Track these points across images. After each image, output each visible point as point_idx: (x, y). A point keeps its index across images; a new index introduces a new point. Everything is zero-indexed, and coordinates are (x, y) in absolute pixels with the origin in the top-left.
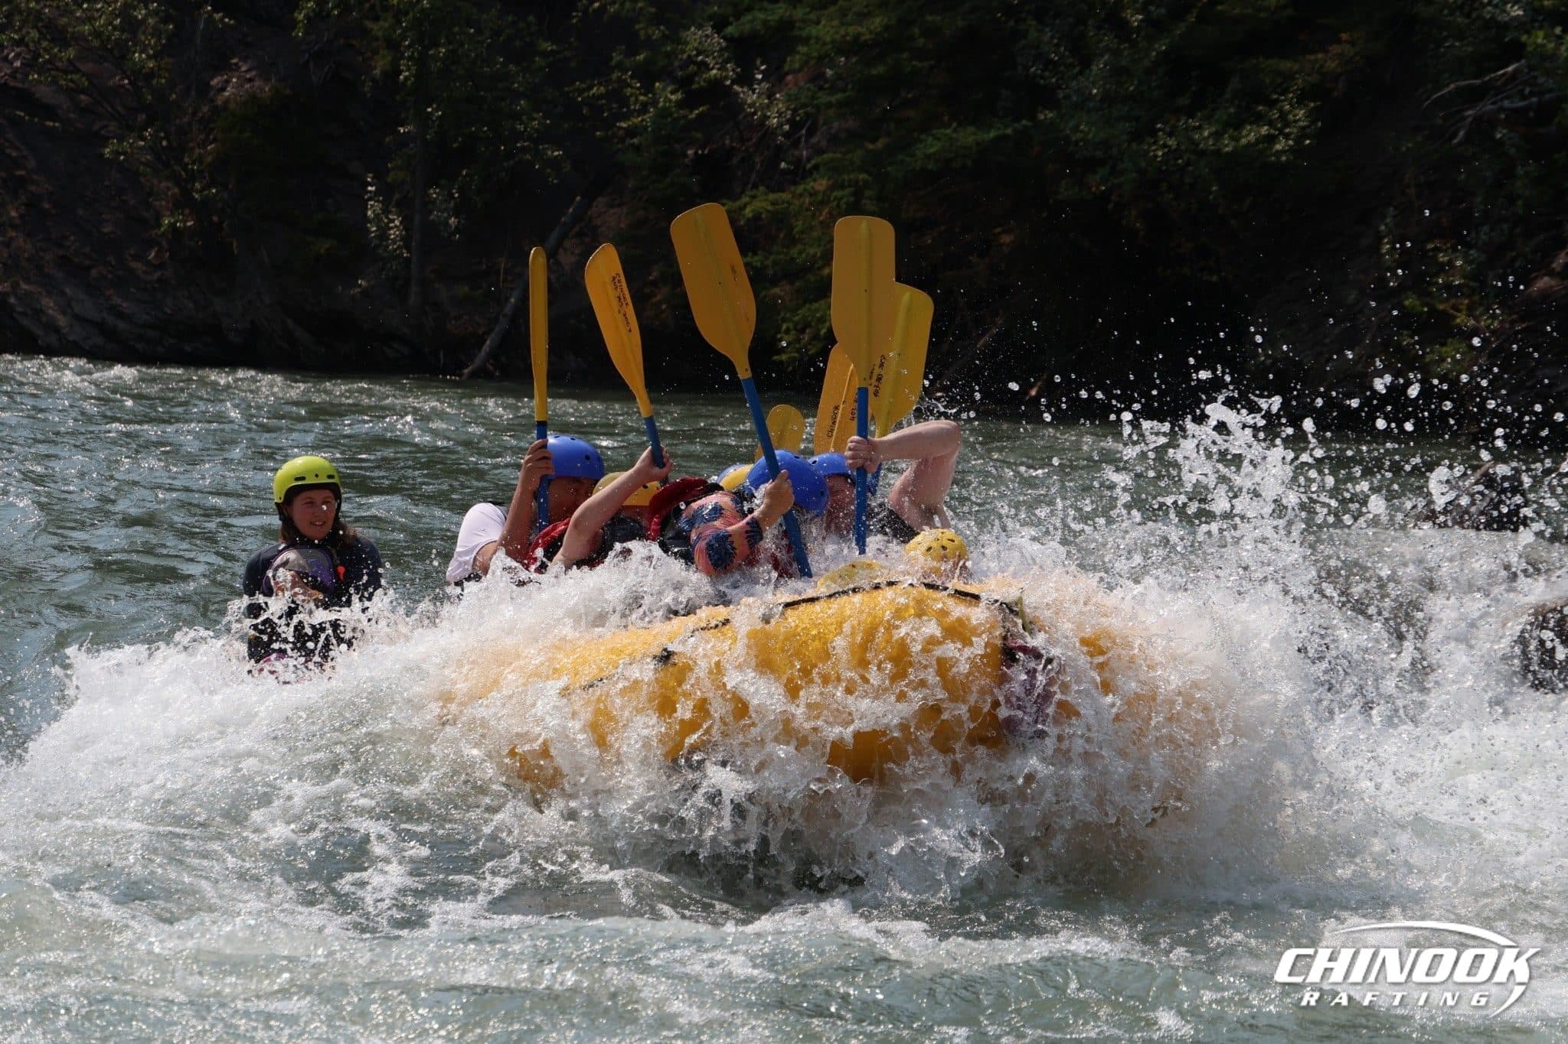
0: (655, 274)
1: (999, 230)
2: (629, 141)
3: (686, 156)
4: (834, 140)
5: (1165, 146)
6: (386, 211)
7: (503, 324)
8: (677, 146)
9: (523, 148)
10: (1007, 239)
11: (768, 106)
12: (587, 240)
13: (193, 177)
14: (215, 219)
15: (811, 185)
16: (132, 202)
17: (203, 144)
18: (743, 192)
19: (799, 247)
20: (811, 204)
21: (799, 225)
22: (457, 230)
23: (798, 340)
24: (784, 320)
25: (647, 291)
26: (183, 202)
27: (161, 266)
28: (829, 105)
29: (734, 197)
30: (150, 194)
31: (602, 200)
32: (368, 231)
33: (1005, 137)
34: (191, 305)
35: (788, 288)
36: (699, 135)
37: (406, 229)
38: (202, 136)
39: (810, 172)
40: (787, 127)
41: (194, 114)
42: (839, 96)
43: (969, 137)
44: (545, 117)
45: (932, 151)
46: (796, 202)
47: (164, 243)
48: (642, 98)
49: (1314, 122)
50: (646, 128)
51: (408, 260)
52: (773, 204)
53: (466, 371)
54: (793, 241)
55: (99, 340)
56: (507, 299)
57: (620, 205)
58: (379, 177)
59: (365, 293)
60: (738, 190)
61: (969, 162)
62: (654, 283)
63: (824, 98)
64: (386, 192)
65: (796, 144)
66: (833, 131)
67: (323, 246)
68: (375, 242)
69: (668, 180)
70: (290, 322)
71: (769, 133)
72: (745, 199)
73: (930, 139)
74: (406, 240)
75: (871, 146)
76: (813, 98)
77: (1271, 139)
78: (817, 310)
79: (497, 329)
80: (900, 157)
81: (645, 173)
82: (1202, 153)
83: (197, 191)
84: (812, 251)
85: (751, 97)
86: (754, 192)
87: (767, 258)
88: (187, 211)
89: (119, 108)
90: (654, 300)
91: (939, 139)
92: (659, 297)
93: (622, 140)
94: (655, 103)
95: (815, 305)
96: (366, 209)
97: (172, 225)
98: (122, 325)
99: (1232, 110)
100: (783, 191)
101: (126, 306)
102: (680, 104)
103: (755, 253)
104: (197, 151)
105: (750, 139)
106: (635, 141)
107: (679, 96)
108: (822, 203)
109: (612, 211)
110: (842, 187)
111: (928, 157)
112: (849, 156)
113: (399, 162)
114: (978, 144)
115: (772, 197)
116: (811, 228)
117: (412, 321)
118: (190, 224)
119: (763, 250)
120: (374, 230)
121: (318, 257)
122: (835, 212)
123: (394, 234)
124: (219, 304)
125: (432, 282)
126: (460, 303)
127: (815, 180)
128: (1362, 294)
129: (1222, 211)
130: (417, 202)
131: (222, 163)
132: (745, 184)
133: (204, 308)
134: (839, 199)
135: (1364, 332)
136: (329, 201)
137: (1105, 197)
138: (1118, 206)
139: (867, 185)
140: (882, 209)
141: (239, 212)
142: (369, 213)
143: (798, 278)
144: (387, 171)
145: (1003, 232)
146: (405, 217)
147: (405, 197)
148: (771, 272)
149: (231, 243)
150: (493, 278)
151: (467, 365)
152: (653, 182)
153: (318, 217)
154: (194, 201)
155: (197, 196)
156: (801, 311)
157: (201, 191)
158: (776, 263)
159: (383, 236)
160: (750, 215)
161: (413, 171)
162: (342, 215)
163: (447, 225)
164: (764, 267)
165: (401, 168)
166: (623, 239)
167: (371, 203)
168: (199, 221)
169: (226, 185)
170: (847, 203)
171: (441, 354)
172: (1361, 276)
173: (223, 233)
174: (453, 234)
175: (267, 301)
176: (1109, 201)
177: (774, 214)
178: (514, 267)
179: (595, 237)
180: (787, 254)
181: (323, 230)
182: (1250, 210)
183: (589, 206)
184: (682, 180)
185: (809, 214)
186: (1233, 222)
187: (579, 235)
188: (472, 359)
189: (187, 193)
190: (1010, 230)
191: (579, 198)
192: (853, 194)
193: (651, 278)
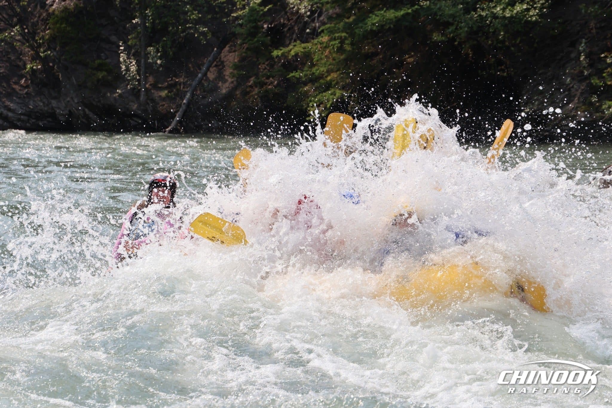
0: (251, 82)
1: (407, 56)
2: (237, 23)
3: (263, 28)
4: (330, 18)
5: (480, 15)
6: (128, 58)
7: (184, 107)
8: (259, 24)
9: (189, 27)
10: (411, 60)
11: (300, 4)
12: (220, 67)
13: (40, 46)
14: (51, 64)
15: (320, 39)
16: (13, 58)
17: (44, 30)
18: (290, 43)
19: (316, 68)
20: (321, 48)
21: (316, 58)
22: (161, 65)
24: (311, 101)
25: (248, 90)
26: (36, 57)
27: (27, 87)
28: (327, 3)
29: (288, 46)
30: (21, 54)
31: (226, 49)
32: (121, 68)
33: (407, 14)
34: (41, 104)
35: (311, 86)
36: (269, 18)
37: (138, 66)
38: (43, 27)
39: (320, 33)
40: (309, 13)
41: (39, 17)
43: (391, 14)
44: (199, 13)
45: (375, 21)
46: (315, 47)
47: (28, 76)
48: (242, 3)
50: (245, 16)
51: (139, 81)
52: (304, 48)
53: (167, 130)
54: (313, 65)
56: (185, 96)
57: (235, 51)
58: (125, 42)
59: (120, 95)
60: (288, 43)
61: (392, 26)
62: (251, 86)
64: (128, 49)
65: (313, 21)
66: (330, 14)
67: (101, 75)
68: (124, 72)
69: (256, 39)
70: (86, 110)
71: (301, 17)
72: (291, 47)
73: (374, 16)
74: (138, 71)
75: (347, 21)
77: (528, 10)
78: (325, 96)
79: (181, 110)
80: (361, 25)
81: (245, 36)
82: (497, 18)
83: (42, 53)
84: (322, 69)
86: (295, 43)
87: (302, 73)
88: (38, 61)
89: (5, 16)
90: (251, 94)
91: (378, 16)
92: (254, 93)
93: (234, 22)
94: (248, 4)
95: (324, 94)
96: (120, 57)
97: (32, 68)
98: (10, 114)
100: (307, 41)
101: (12, 106)
102: (260, 5)
103: (296, 71)
104: (41, 34)
105: (292, 19)
106: (240, 22)
108: (326, 47)
109: (231, 54)
110: (335, 39)
111: (373, 24)
112: (337, 25)
113: (133, 36)
114: (396, 17)
115: (303, 45)
116: (321, 59)
117: (142, 108)
118: (39, 67)
119: (300, 69)
120: (124, 67)
121: (98, 80)
122: (332, 51)
123: (133, 68)
124: (54, 103)
125: (150, 90)
126: (163, 99)
127: (322, 37)
128: (573, 79)
129: (507, 43)
130: (143, 53)
131: (53, 39)
132: (291, 40)
133: (47, 105)
134: (333, 45)
135: (574, 96)
136: (102, 55)
137: (453, 39)
138: (460, 44)
139: (346, 38)
140: (353, 49)
141: (62, 61)
142: (121, 59)
143: (316, 82)
144: (129, 40)
145: (409, 57)
146: (137, 61)
147: (137, 52)
148: (304, 79)
149: (59, 75)
150: (178, 87)
151: (167, 127)
152: (249, 40)
153: (98, 62)
154: (41, 57)
155: (42, 55)
156: (318, 97)
157: (44, 52)
158: (306, 75)
159: (128, 69)
160: (294, 54)
161: (140, 40)
162: (108, 61)
163: (156, 63)
164: (301, 77)
165: (135, 38)
166: (236, 67)
167: (122, 55)
168: (43, 66)
169: (55, 49)
170: (337, 47)
171: (156, 122)
172: (572, 71)
173: (55, 71)
174: (158, 68)
175: (76, 101)
176: (455, 41)
177: (304, 53)
178: (187, 81)
179: (224, 66)
180: (311, 71)
181: (100, 68)
182: (520, 43)
183: (221, 53)
184: (262, 39)
185: (320, 52)
186: (512, 49)
187: (216, 66)
188: (170, 125)
189: (37, 53)
190: (412, 56)
191: (215, 49)
192: (340, 43)
193: (250, 84)
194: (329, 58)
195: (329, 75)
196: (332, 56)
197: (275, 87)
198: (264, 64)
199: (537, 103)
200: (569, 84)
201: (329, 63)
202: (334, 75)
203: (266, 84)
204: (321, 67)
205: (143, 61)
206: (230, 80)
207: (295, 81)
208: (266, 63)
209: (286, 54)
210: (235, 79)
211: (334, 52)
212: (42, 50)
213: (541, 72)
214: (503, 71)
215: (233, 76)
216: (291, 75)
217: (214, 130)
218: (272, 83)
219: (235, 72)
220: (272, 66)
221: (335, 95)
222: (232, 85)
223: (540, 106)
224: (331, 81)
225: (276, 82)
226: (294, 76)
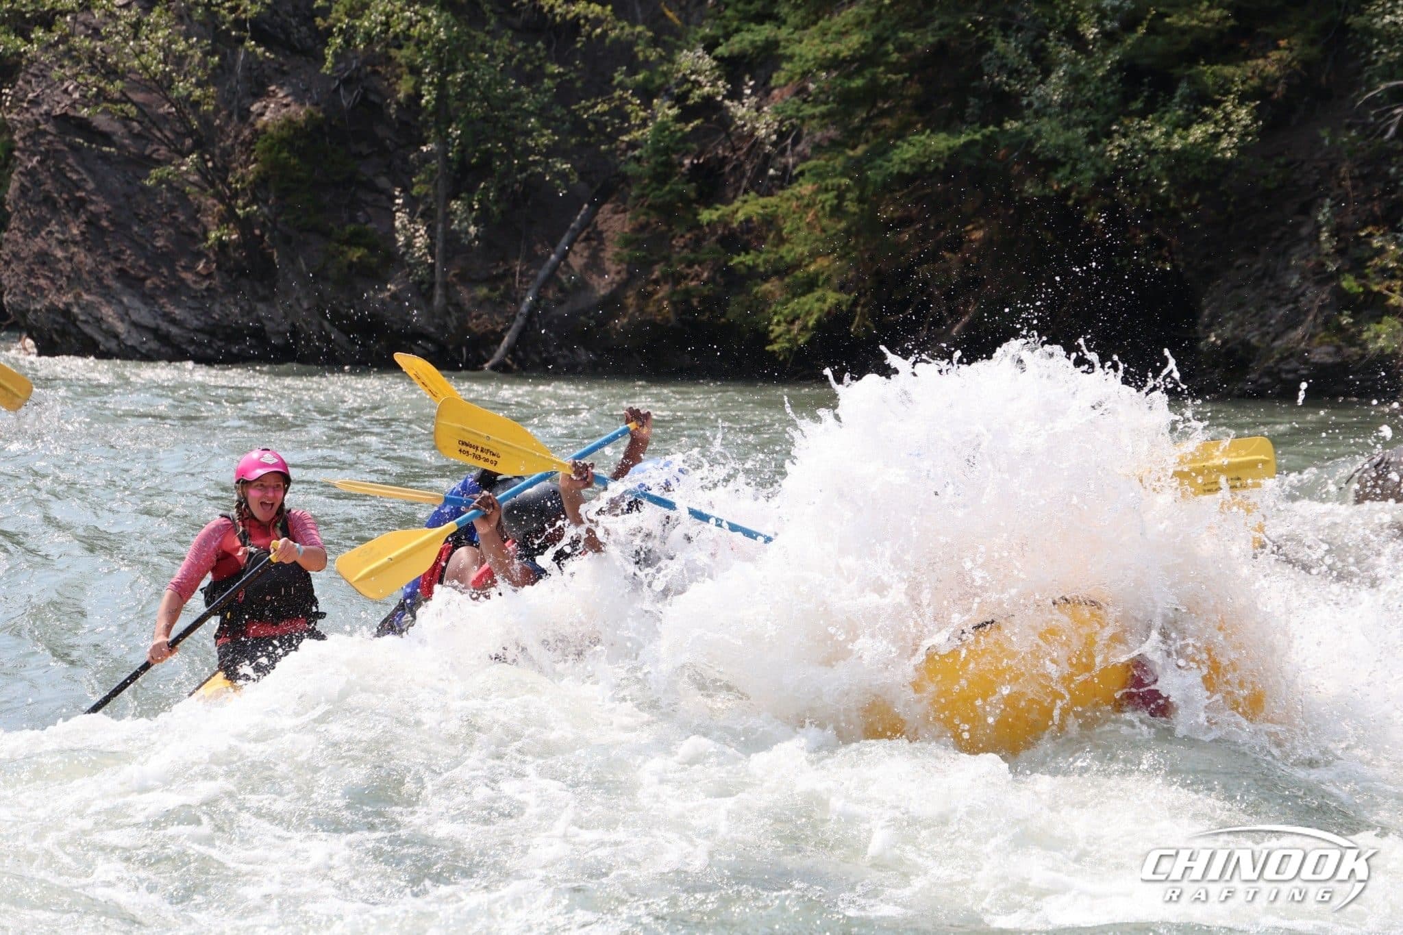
0: (657, 273)
1: (970, 227)
2: (630, 153)
3: (682, 165)
4: (818, 148)
5: (1120, 146)
6: (410, 222)
7: (520, 321)
8: (674, 156)
9: (534, 161)
10: (978, 235)
11: (757, 119)
12: (594, 243)
13: (236, 195)
14: (257, 232)
15: (796, 189)
16: (182, 218)
17: (245, 164)
18: (735, 197)
19: (788, 246)
20: (798, 207)
21: (788, 227)
22: (477, 237)
23: (789, 331)
24: (775, 313)
25: (650, 288)
26: (228, 217)
27: (209, 276)
28: (813, 117)
29: (728, 202)
30: (198, 211)
31: (607, 207)
32: (396, 241)
33: (973, 143)
34: (236, 310)
35: (777, 283)
36: (695, 146)
37: (430, 237)
38: (244, 157)
39: (797, 177)
40: (774, 137)
41: (236, 137)
42: (822, 108)
43: (940, 142)
44: (554, 134)
45: (907, 156)
46: (785, 206)
47: (211, 255)
48: (642, 114)
49: (1255, 120)
50: (646, 141)
51: (432, 266)
52: (764, 207)
53: (487, 366)
54: (781, 241)
55: (154, 345)
56: (523, 299)
57: (624, 211)
58: (406, 190)
59: (394, 296)
60: (731, 195)
61: (941, 166)
62: (656, 282)
63: (808, 110)
64: (412, 203)
65: (782, 153)
66: (817, 140)
67: (356, 254)
68: (403, 250)
69: (667, 188)
70: (326, 324)
71: (758, 143)
72: (737, 204)
73: (905, 146)
74: (431, 248)
75: (851, 153)
76: (798, 110)
77: (1216, 137)
78: (805, 303)
79: (515, 326)
80: (879, 162)
81: (646, 181)
82: (1154, 152)
83: (240, 209)
84: (800, 250)
85: (740, 111)
86: (746, 197)
87: (758, 257)
88: (231, 226)
89: (168, 134)
90: (656, 297)
91: (914, 145)
92: (661, 294)
93: (624, 152)
94: (653, 117)
95: (803, 299)
96: (394, 219)
97: (219, 239)
98: (174, 330)
99: (1180, 112)
100: (771, 194)
101: (178, 313)
102: (677, 119)
103: (747, 253)
104: (240, 171)
105: (741, 149)
106: (637, 153)
107: (674, 111)
108: (808, 206)
109: (616, 217)
110: (826, 190)
111: (904, 161)
112: (831, 163)
113: (423, 177)
114: (949, 149)
115: (762, 201)
116: (798, 229)
117: (437, 321)
118: (234, 237)
119: (755, 249)
120: (402, 239)
121: (351, 265)
122: (820, 214)
123: (419, 242)
124: (262, 310)
125: (454, 285)
126: (480, 303)
127: (801, 185)
128: (1304, 278)
129: (1172, 204)
130: (440, 213)
131: (262, 182)
132: (737, 190)
133: (249, 313)
134: (824, 202)
135: (1306, 313)
136: (360, 214)
137: (1066, 194)
138: (1078, 202)
139: (848, 189)
140: (862, 210)
141: (279, 226)
142: (397, 224)
143: (787, 274)
144: (413, 185)
145: (974, 229)
146: (429, 227)
147: (429, 209)
148: (762, 269)
149: (272, 254)
150: (510, 280)
151: (487, 361)
152: (654, 190)
153: (350, 228)
154: (238, 216)
155: (240, 212)
156: (791, 305)
157: (244, 208)
158: (766, 261)
159: (409, 244)
160: (742, 218)
161: (436, 185)
162: (372, 226)
163: (467, 233)
164: (756, 266)
165: (424, 182)
166: (628, 242)
167: (398, 214)
168: (242, 234)
169: (265, 202)
170: (831, 206)
171: (464, 350)
172: (1303, 262)
173: (265, 245)
174: (473, 241)
175: (305, 305)
176: (1069, 198)
177: (764, 217)
178: (528, 269)
179: (601, 241)
180: (776, 253)
181: (354, 240)
182: (1198, 203)
183: (595, 213)
184: (680, 187)
185: (796, 216)
186: (1184, 215)
187: (587, 239)
188: (491, 356)
189: (231, 210)
190: (980, 227)
191: (586, 206)
192: (837, 197)
193: (654, 277)
194: (814, 227)
195: (815, 261)
196: (819, 222)
197: (705, 283)
198: (682, 236)
199: (1230, 325)
200: (1296, 288)
201: (813, 238)
202: (823, 262)
203: (685, 277)
204: (798, 245)
205: (440, 227)
206: (614, 268)
207: (743, 270)
208: (688, 236)
209: (729, 219)
210: (625, 266)
211: (824, 216)
212: (240, 202)
213: (1239, 262)
214: (1165, 260)
215: (621, 261)
216: (736, 260)
217: (580, 368)
218: (697, 276)
219: (625, 252)
220: (697, 243)
221: (824, 301)
222: (617, 278)
223: (1236, 332)
224: (817, 274)
225: (706, 275)
226: (741, 263)
